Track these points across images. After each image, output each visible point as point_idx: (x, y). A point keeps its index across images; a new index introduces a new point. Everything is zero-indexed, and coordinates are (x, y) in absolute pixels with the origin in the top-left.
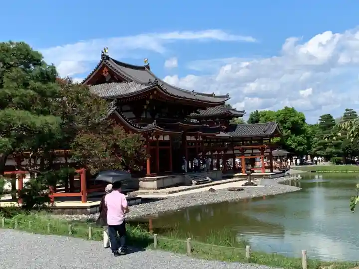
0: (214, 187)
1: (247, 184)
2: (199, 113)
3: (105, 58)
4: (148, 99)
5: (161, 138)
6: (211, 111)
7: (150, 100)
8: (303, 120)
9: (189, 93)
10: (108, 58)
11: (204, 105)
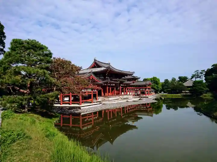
0: (128, 100)
1: (140, 99)
2: (125, 77)
3: (95, 60)
4: (107, 72)
5: (112, 85)
6: (129, 77)
7: (108, 72)
8: (159, 81)
9: (122, 71)
10: (96, 60)
11: (127, 75)
